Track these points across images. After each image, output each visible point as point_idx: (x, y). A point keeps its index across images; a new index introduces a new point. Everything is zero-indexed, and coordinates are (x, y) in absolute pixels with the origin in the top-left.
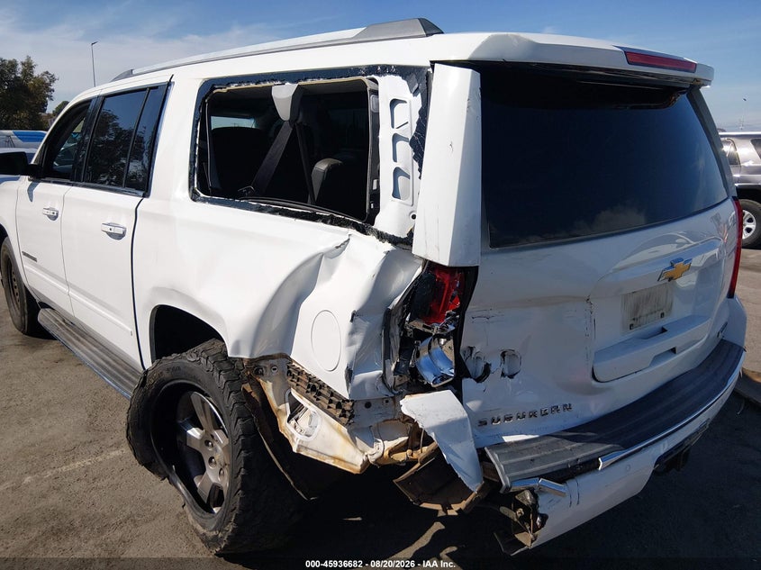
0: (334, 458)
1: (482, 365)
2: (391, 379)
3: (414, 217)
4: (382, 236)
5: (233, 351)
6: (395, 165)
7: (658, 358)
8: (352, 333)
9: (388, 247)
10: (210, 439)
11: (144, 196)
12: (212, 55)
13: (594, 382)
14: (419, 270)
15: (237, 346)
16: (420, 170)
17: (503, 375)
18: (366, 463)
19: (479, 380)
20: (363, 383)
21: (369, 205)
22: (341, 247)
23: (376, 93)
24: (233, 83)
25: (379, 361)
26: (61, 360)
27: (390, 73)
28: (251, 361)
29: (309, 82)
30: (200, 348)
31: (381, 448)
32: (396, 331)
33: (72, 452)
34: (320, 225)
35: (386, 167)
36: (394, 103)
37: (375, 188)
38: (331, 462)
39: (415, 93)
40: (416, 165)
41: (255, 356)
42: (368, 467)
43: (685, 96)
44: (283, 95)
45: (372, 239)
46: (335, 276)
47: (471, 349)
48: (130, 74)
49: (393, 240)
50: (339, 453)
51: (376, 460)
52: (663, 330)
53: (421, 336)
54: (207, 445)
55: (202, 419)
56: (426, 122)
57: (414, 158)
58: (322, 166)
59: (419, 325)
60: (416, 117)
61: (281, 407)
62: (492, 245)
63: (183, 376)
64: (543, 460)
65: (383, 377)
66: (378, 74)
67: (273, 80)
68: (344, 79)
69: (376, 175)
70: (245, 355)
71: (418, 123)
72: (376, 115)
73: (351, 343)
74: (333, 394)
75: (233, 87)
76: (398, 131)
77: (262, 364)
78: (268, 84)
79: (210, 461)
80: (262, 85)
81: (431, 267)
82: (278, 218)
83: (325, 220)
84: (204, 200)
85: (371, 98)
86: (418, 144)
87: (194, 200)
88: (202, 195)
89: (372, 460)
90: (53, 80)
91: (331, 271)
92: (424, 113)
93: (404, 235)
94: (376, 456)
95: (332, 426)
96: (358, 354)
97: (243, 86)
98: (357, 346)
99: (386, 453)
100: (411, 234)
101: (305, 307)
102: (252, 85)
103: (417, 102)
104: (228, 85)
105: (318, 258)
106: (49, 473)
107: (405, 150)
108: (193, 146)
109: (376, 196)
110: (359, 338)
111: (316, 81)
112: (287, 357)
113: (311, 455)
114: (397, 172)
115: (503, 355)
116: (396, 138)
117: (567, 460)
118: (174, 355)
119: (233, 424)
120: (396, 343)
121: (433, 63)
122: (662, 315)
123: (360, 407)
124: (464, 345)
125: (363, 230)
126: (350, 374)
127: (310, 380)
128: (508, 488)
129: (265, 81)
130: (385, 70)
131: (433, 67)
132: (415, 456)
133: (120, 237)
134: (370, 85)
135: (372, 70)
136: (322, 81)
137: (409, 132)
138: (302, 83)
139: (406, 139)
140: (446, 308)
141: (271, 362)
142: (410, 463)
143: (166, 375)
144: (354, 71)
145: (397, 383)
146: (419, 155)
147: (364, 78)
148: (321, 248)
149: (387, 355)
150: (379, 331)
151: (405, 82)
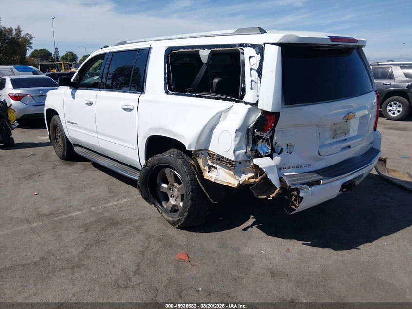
0: (228, 183)
1: (280, 149)
2: (248, 153)
3: (258, 96)
4: (246, 103)
5: (188, 148)
6: (251, 79)
7: (343, 149)
8: (236, 137)
9: (249, 106)
10: (172, 187)
11: (141, 94)
12: (169, 37)
13: (319, 156)
14: (260, 114)
15: (190, 146)
16: (261, 80)
17: (287, 152)
18: (239, 184)
19: (279, 154)
20: (239, 155)
21: (241, 93)
22: (230, 109)
23: (243, 53)
24: (181, 49)
25: (244, 147)
26: (85, 169)
27: (248, 47)
28: (195, 151)
29: (215, 49)
30: (170, 151)
31: (244, 177)
32: (250, 137)
33: (107, 200)
34: (221, 101)
35: (248, 79)
36: (250, 57)
37: (243, 87)
38: (226, 184)
39: (258, 54)
40: (259, 78)
41: (196, 150)
42: (240, 185)
43: (356, 51)
44: (204, 54)
45: (242, 105)
46: (227, 119)
47: (276, 143)
48: (125, 43)
49: (251, 104)
50: (229, 181)
51: (243, 182)
52: (346, 140)
53: (259, 138)
54: (170, 190)
55: (169, 179)
56: (262, 64)
57: (258, 76)
58: (216, 80)
59: (259, 133)
60: (259, 62)
61: (205, 168)
62: (285, 105)
63: (163, 162)
64: (301, 179)
65: (246, 153)
66: (244, 47)
67: (200, 48)
68: (230, 49)
69: (244, 82)
70: (193, 149)
71: (260, 64)
72: (243, 61)
73: (235, 141)
74: (227, 159)
75: (181, 50)
76: (252, 67)
77: (198, 153)
78: (197, 49)
79: (171, 196)
80: (195, 50)
81: (265, 113)
82: (204, 99)
83: (224, 99)
84: (172, 94)
85: (242, 56)
86: (260, 71)
87: (167, 94)
88: (170, 92)
89: (241, 182)
90: (31, 38)
91: (226, 117)
92: (262, 61)
93: (255, 102)
94: (243, 180)
95: (226, 172)
96: (238, 144)
97: (186, 50)
98: (238, 141)
99: (247, 179)
100: (258, 102)
101: (215, 131)
102: (190, 50)
103: (259, 57)
104: (179, 49)
105: (220, 113)
106: (101, 207)
107: (255, 74)
108: (165, 73)
109: (244, 90)
110: (238, 139)
111: (218, 49)
112: (208, 150)
113: (219, 182)
114: (252, 81)
115: (287, 145)
116: (251, 69)
117: (310, 180)
118: (159, 155)
119: (186, 176)
120: (251, 141)
121: (265, 44)
122: (345, 134)
123: (238, 164)
124: (274, 142)
125: (238, 102)
126: (235, 151)
127: (218, 156)
128: (290, 187)
129: (196, 49)
130: (246, 45)
131: (265, 45)
132: (257, 180)
133: (131, 110)
134: (241, 51)
135: (241, 45)
136: (221, 49)
137: (256, 67)
138: (212, 49)
139: (255, 70)
140: (268, 128)
141: (202, 152)
142: (254, 183)
143: (156, 162)
144: (235, 46)
145: (251, 155)
146: (260, 75)
147: (238, 48)
148: (222, 109)
149: (247, 145)
150: (245, 136)
151: (254, 50)
